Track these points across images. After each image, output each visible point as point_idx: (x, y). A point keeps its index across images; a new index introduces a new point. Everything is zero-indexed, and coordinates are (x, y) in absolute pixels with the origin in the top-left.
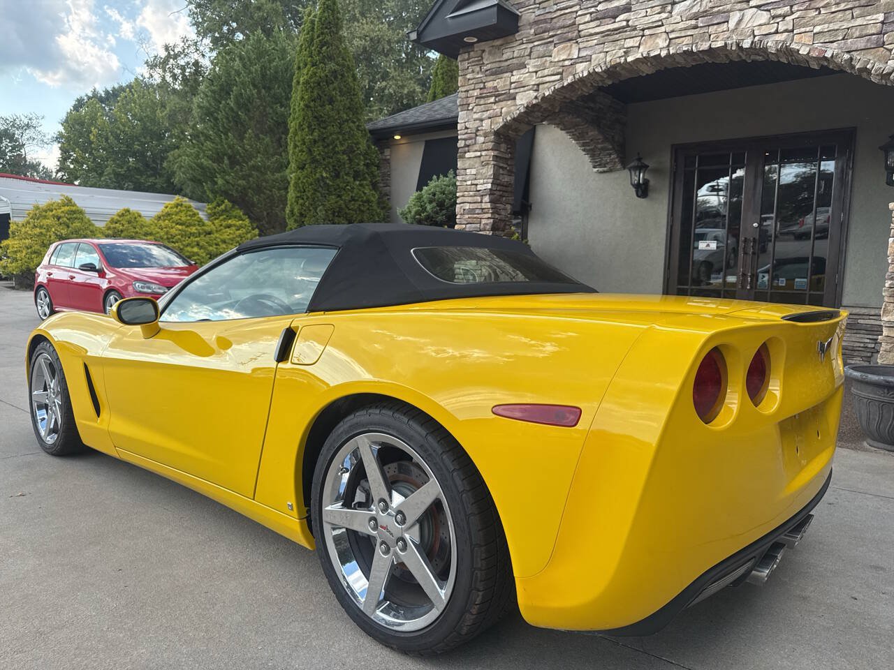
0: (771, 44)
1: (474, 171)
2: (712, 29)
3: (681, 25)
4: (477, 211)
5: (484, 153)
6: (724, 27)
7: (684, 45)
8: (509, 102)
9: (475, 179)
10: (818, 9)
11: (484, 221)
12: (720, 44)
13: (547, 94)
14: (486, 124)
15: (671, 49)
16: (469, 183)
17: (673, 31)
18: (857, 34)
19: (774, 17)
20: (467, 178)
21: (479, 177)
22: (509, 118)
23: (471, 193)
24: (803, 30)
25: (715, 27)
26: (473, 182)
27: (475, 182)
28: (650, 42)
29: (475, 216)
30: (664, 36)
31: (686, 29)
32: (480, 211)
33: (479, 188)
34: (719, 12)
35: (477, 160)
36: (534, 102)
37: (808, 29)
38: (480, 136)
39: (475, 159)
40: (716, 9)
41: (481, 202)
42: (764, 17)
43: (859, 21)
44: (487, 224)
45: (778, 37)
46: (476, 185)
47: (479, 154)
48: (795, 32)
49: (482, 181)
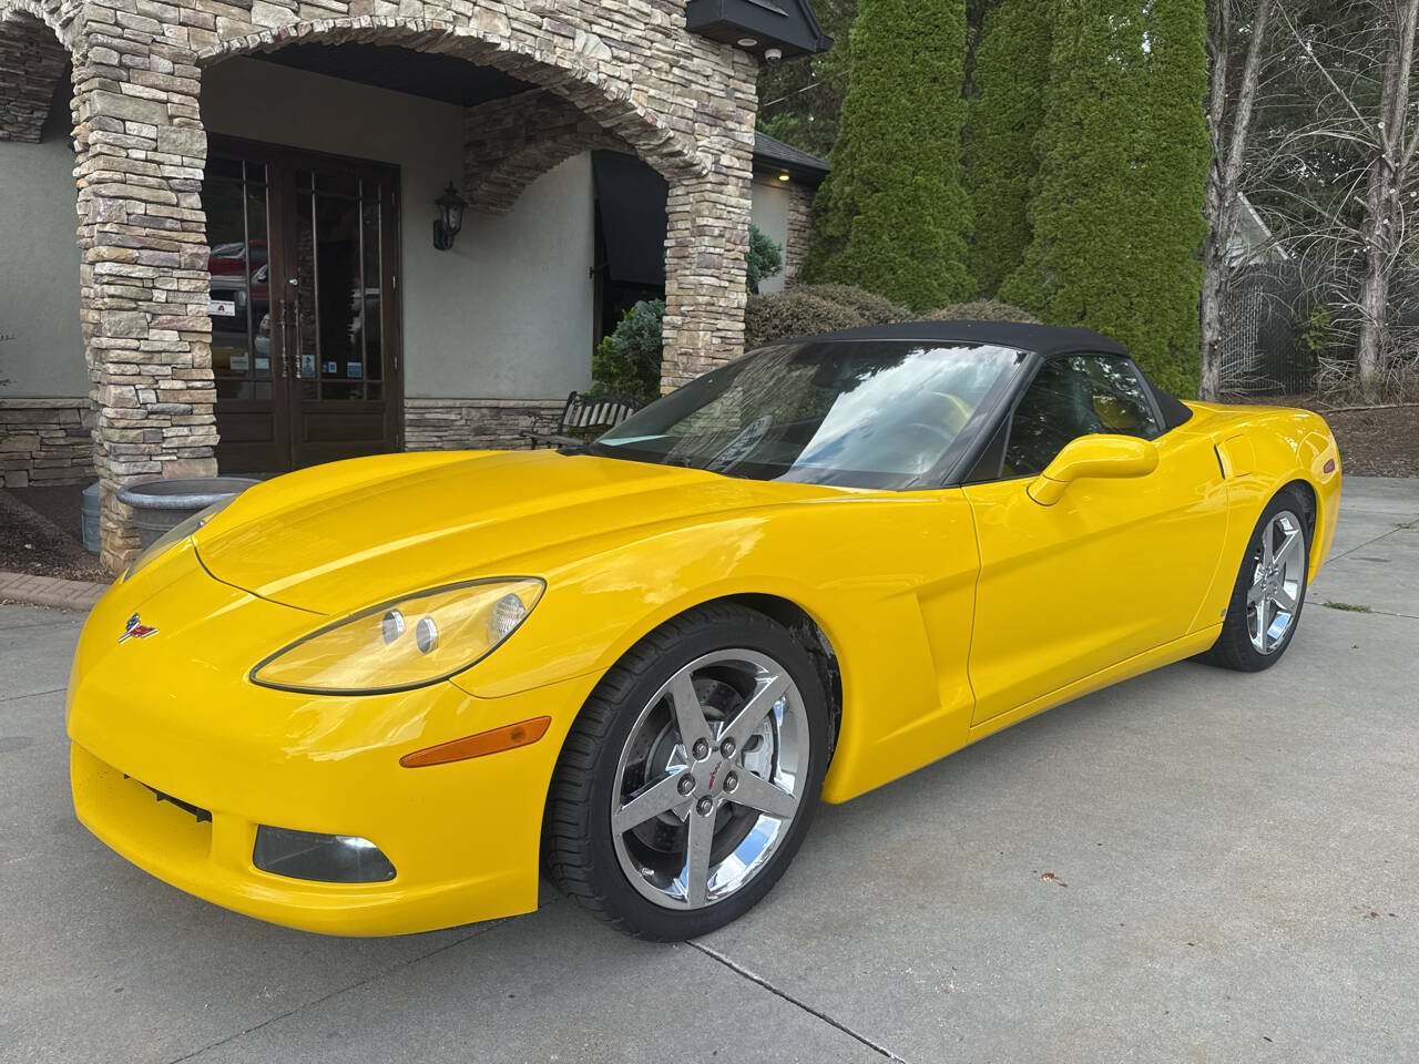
0: (615, 89)
1: (150, 132)
2: (557, 40)
3: (526, 16)
4: (168, 224)
5: (176, 98)
6: (569, 44)
7: (526, 46)
8: (235, 10)
9: (155, 150)
10: (650, 69)
11: (189, 249)
12: (566, 65)
13: (319, 28)
14: (174, 34)
15: (512, 42)
16: (141, 155)
17: (516, 19)
18: (680, 113)
19: (614, 58)
20: (132, 142)
21: (166, 147)
22: (236, 44)
23: (151, 181)
24: (641, 87)
25: (562, 39)
26: (151, 155)
27: (158, 157)
28: (486, 19)
29: (165, 233)
30: (504, 18)
31: (530, 24)
32: (178, 226)
33: (168, 171)
34: (567, 23)
35: (158, 107)
36: (293, 33)
37: (645, 88)
38: (160, 54)
39: (152, 104)
40: (563, 16)
41: (177, 205)
42: (606, 54)
43: (679, 100)
44: (198, 255)
45: (619, 84)
46: (159, 163)
47: (163, 96)
48: (634, 86)
49: (177, 159)
